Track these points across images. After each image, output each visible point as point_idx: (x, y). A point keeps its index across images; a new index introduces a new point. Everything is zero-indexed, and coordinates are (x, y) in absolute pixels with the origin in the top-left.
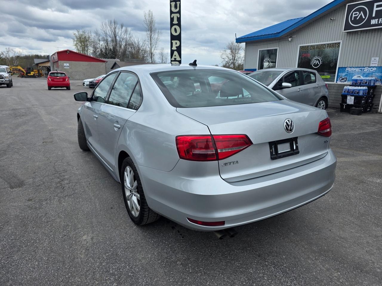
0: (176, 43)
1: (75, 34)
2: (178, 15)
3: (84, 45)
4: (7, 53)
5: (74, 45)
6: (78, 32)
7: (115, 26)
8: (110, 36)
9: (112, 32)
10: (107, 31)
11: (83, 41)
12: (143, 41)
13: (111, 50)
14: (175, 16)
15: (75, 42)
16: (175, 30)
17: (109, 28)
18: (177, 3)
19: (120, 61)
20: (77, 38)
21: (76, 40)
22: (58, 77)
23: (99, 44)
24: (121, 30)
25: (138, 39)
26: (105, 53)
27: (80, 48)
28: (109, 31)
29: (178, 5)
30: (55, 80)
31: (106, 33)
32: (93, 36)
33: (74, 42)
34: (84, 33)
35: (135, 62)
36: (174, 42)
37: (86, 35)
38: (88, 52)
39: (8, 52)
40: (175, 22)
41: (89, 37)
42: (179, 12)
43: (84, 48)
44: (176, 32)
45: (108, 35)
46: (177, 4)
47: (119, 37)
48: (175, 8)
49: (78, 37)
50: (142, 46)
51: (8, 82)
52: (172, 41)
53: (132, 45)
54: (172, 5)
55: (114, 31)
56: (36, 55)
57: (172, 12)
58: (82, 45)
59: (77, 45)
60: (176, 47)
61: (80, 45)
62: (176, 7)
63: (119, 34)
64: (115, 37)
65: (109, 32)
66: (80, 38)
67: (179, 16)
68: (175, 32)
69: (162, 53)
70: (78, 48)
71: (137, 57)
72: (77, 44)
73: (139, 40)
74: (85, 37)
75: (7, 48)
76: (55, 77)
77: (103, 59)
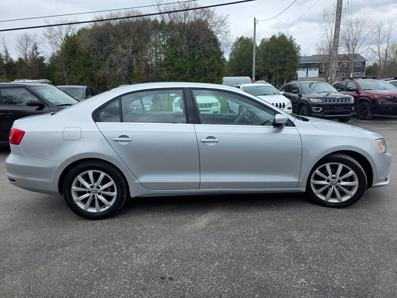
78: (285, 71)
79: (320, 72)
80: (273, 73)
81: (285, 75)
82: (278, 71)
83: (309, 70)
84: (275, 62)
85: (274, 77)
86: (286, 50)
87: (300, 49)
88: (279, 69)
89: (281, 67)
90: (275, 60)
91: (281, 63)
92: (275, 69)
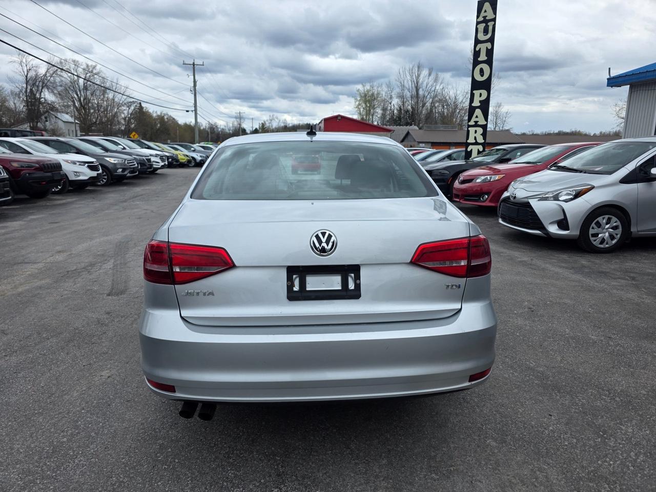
0: (481, 95)
1: (359, 89)
2: (489, 45)
3: (369, 107)
4: (269, 121)
5: (355, 106)
6: (364, 86)
7: (419, 73)
8: (409, 89)
9: (413, 83)
10: (406, 82)
11: (369, 100)
12: (465, 93)
13: (408, 111)
14: (483, 47)
15: (357, 103)
16: (482, 71)
17: (409, 78)
18: (489, 24)
19: (418, 129)
20: (361, 97)
21: (359, 99)
23: (391, 103)
24: (428, 78)
25: (455, 91)
26: (398, 117)
27: (363, 111)
28: (408, 81)
29: (491, 28)
31: (404, 85)
32: (384, 92)
33: (355, 102)
34: (372, 88)
35: (442, 129)
36: (477, 93)
37: (374, 91)
38: (374, 117)
39: (271, 120)
40: (483, 57)
41: (378, 94)
42: (492, 40)
43: (370, 111)
44: (482, 75)
45: (406, 88)
46: (488, 26)
47: (423, 90)
48: (484, 33)
49: (363, 95)
50: (461, 103)
52: (474, 92)
53: (443, 101)
54: (479, 30)
55: (415, 81)
56: (307, 124)
57: (477, 42)
58: (366, 106)
59: (360, 107)
60: (480, 102)
61: (364, 105)
62: (486, 31)
63: (424, 85)
64: (417, 90)
65: (408, 84)
66: (365, 95)
67: (490, 47)
68: (480, 75)
69: (496, 112)
70: (360, 111)
71: (451, 121)
72: (359, 104)
73: (458, 92)
74: (373, 94)
75: (271, 116)
77: (388, 127)
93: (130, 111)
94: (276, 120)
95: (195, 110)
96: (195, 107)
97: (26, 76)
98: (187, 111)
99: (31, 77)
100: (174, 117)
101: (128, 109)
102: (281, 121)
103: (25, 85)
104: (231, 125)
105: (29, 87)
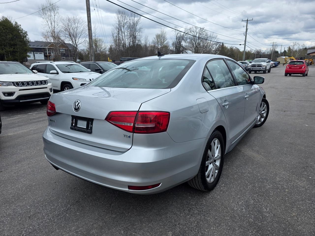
4: (293, 46)
22: (296, 65)
30: (292, 68)
51: (264, 70)
76: (293, 65)
78: (16, 52)
79: (45, 56)
80: (4, 55)
81: (17, 56)
82: (9, 53)
83: (35, 53)
84: (4, 44)
85: (5, 58)
86: (14, 34)
87: (27, 35)
88: (10, 51)
89: (12, 49)
90: (4, 42)
91: (11, 45)
92: (5, 50)
93: (217, 47)
94: (297, 45)
95: (245, 44)
96: (245, 42)
97: (177, 36)
98: (240, 45)
99: (178, 36)
100: (238, 48)
101: (216, 46)
102: (301, 45)
103: (176, 40)
104: (269, 50)
105: (177, 41)
